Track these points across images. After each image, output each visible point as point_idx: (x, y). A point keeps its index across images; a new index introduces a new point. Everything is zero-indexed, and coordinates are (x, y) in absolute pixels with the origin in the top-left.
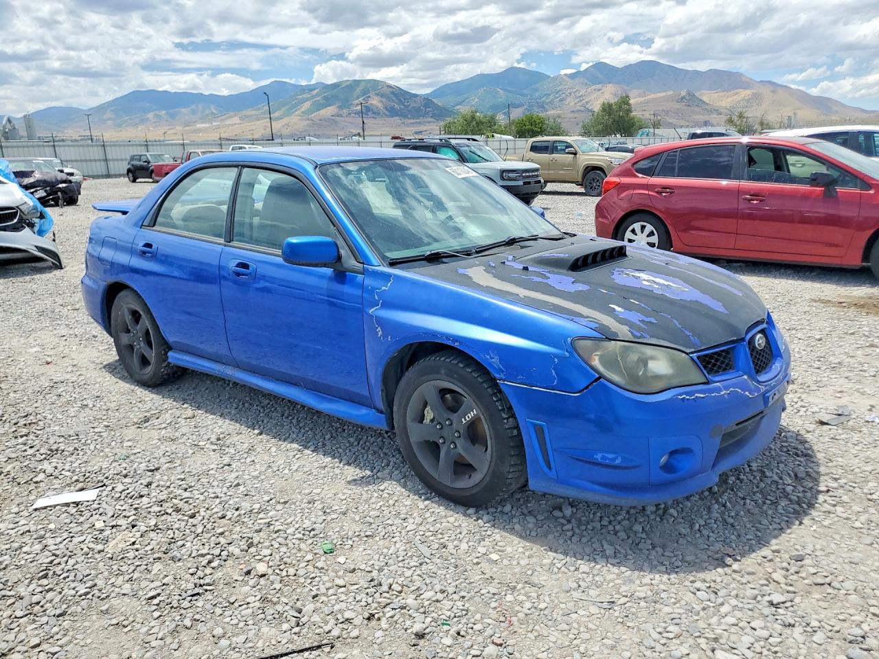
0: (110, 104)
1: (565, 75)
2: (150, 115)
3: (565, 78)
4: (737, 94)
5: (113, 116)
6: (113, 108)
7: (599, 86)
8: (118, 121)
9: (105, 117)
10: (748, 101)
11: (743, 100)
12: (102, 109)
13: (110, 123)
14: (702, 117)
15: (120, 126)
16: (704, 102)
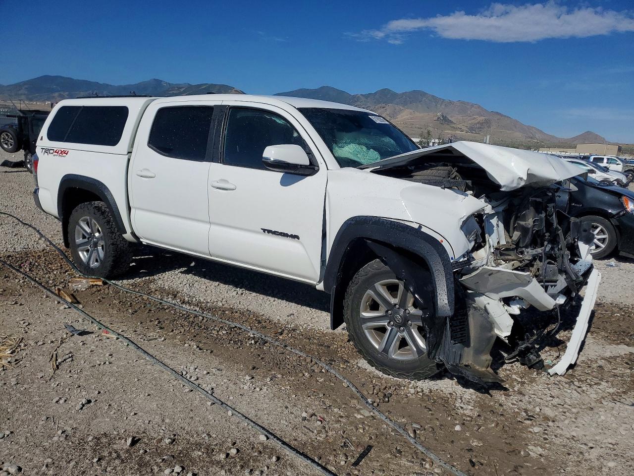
0: (25, 83)
1: (361, 95)
2: (56, 94)
3: (361, 96)
4: (474, 118)
5: (26, 93)
6: (26, 86)
7: (383, 105)
8: (30, 96)
9: (20, 92)
10: (482, 124)
11: (478, 123)
12: (18, 86)
13: (23, 97)
14: (449, 132)
15: (31, 100)
16: (452, 122)
